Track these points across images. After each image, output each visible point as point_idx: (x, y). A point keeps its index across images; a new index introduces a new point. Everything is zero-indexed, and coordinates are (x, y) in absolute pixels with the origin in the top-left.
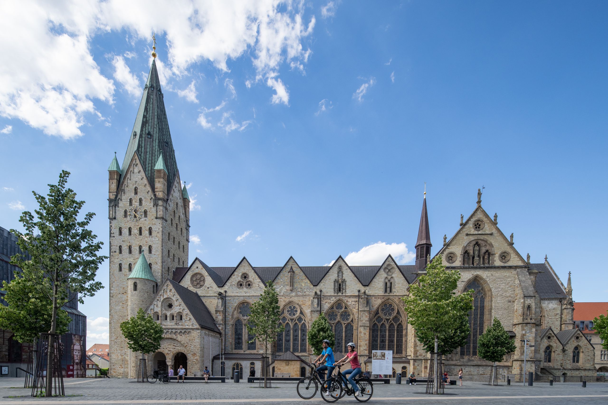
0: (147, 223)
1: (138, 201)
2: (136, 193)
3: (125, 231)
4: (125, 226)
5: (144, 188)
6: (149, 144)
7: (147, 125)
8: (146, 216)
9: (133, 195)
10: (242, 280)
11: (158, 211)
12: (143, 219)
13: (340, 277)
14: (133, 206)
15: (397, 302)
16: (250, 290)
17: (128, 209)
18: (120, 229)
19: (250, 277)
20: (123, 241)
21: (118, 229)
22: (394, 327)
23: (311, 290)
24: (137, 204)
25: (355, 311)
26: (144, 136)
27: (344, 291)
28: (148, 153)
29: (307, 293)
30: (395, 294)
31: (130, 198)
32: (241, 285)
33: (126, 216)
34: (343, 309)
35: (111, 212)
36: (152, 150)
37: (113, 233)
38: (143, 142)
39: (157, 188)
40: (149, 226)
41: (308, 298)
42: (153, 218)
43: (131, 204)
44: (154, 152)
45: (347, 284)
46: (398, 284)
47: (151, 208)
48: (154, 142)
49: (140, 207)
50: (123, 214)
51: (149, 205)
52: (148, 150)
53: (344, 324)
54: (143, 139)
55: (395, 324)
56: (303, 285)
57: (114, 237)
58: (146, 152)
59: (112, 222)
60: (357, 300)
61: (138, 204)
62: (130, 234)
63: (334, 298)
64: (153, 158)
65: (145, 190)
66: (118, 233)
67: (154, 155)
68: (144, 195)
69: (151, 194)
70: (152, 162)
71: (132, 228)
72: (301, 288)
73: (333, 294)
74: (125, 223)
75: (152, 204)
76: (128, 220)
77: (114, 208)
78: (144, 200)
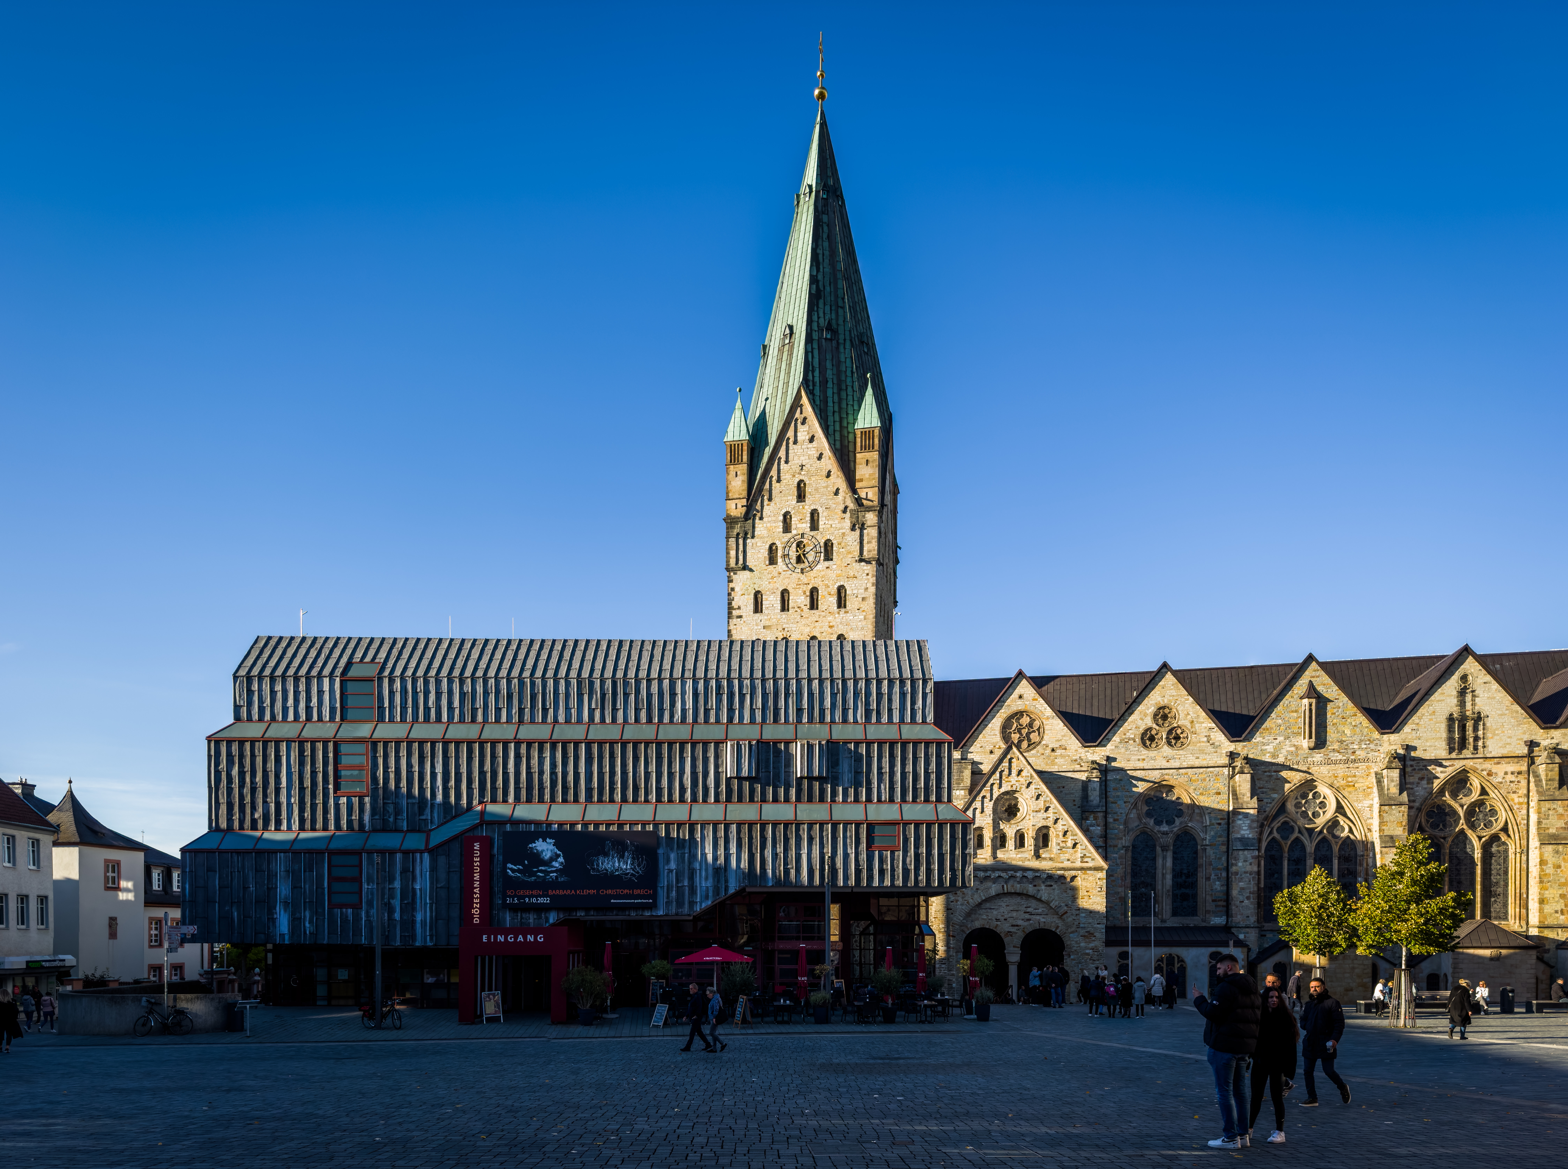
0: (832, 575)
1: (808, 518)
2: (801, 496)
3: (772, 601)
4: (771, 586)
5: (823, 482)
6: (830, 356)
7: (821, 303)
8: (828, 557)
9: (794, 502)
10: (1154, 726)
11: (865, 541)
12: (820, 566)
14: (794, 532)
16: (1181, 752)
17: (781, 540)
18: (758, 597)
19: (1182, 715)
20: (764, 627)
21: (752, 596)
23: (1372, 746)
24: (804, 525)
25: (1516, 799)
27: (1479, 743)
29: (1361, 754)
31: (785, 510)
32: (1152, 739)
33: (772, 561)
34: (1475, 796)
35: (733, 553)
36: (840, 373)
37: (739, 608)
38: (816, 352)
39: (861, 480)
40: (838, 584)
41: (1362, 766)
42: (849, 561)
43: (787, 527)
44: (844, 378)
45: (1488, 725)
47: (844, 534)
48: (842, 349)
49: (812, 533)
50: (766, 554)
51: (839, 526)
52: (830, 373)
53: (1480, 838)
56: (1348, 732)
57: (740, 617)
58: (825, 383)
59: (734, 577)
60: (1524, 768)
61: (806, 525)
62: (785, 607)
63: (1445, 765)
65: (827, 487)
66: (751, 607)
67: (845, 389)
68: (823, 500)
69: (845, 498)
70: (841, 409)
71: (791, 590)
72: (1341, 742)
73: (1445, 754)
74: (772, 578)
75: (847, 524)
76: (781, 570)
77: (741, 541)
78: (825, 513)
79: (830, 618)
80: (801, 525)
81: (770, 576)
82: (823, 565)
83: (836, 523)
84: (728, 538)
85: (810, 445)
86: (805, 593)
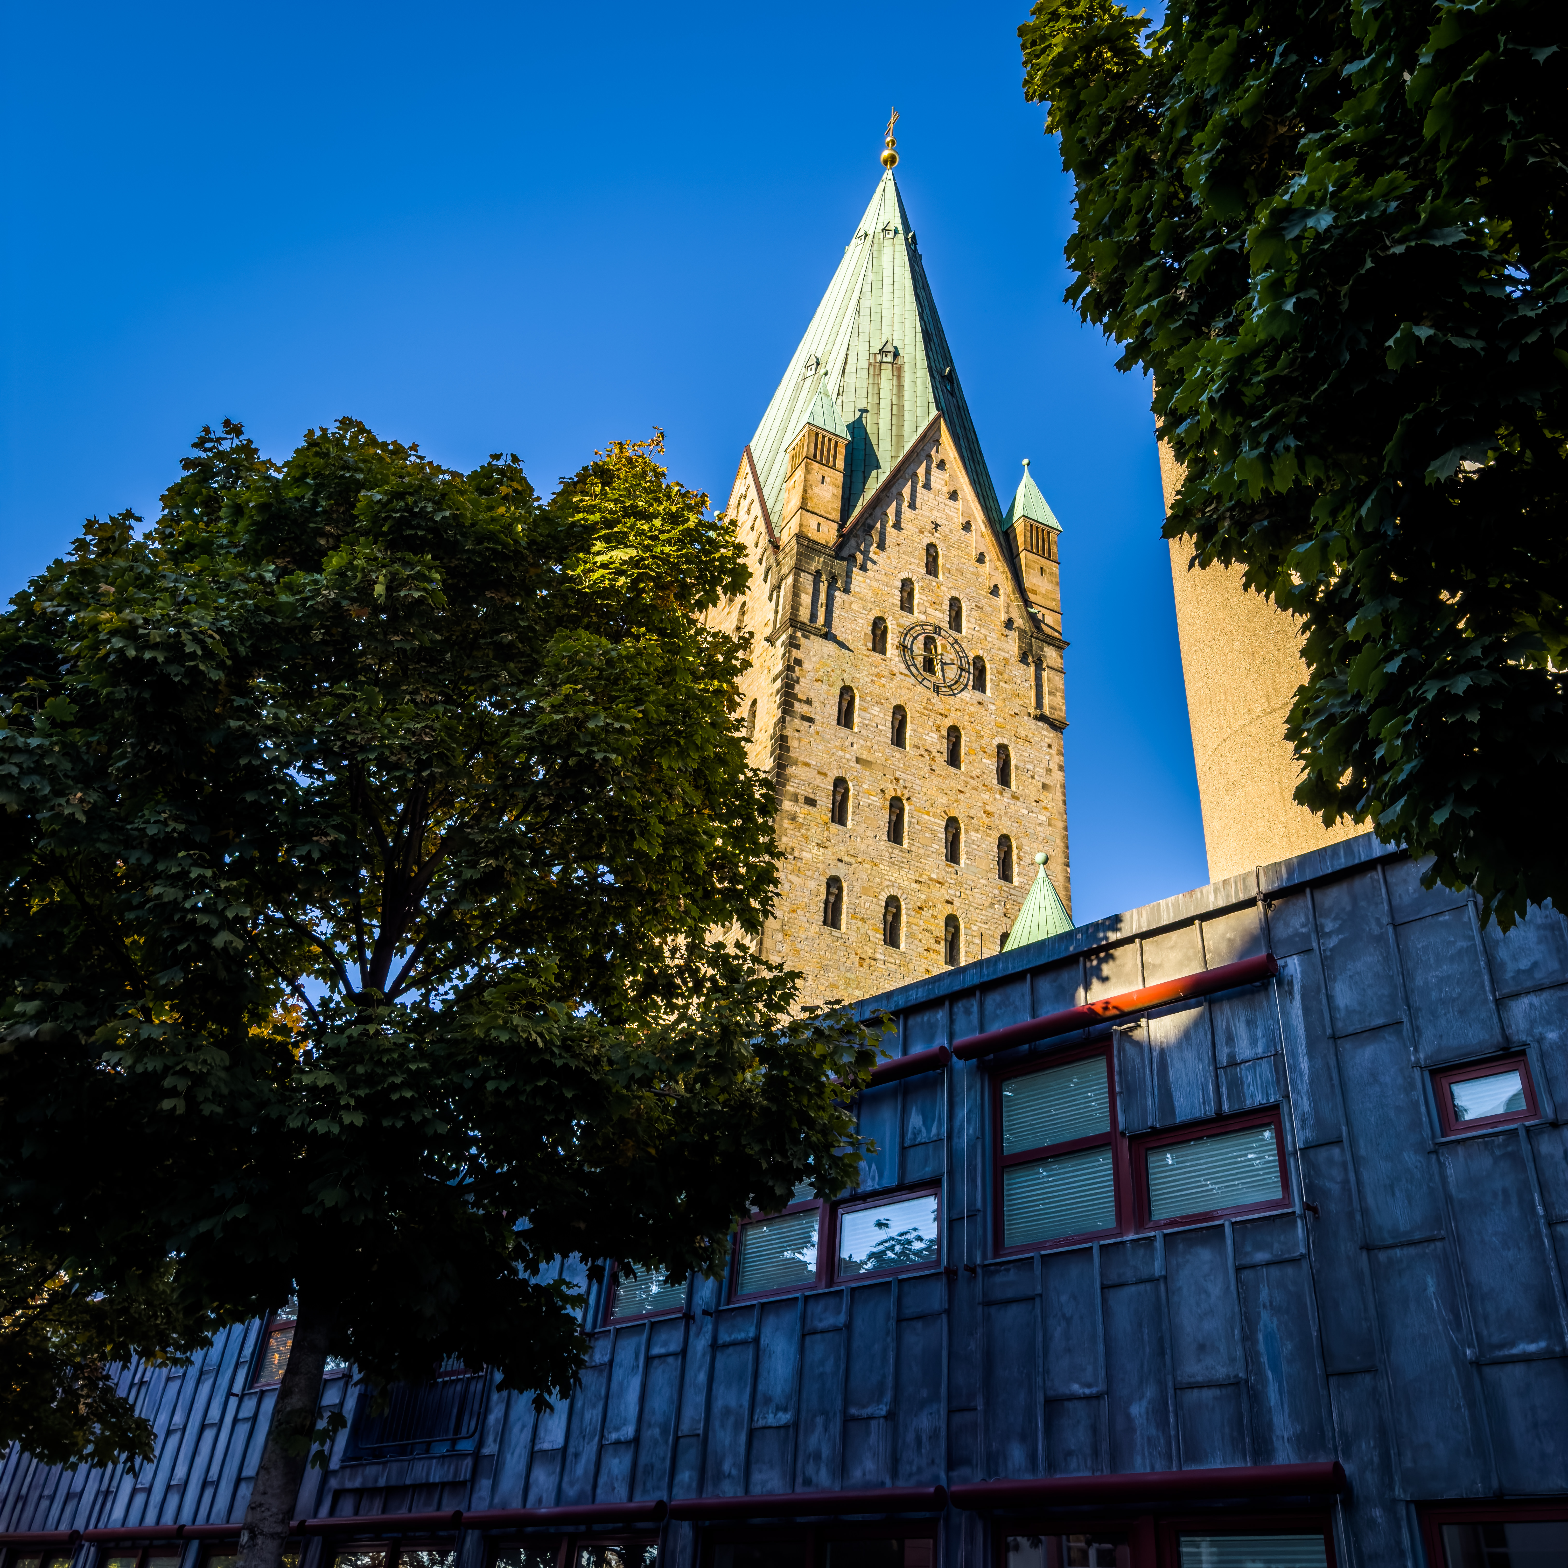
1: (946, 606)
2: (932, 567)
5: (973, 566)
9: (920, 570)
11: (1044, 690)
14: (921, 617)
24: (939, 614)
31: (904, 575)
43: (907, 604)
47: (1006, 660)
49: (954, 634)
51: (998, 644)
61: (942, 618)
65: (979, 575)
68: (970, 592)
74: (879, 676)
75: (1015, 648)
76: (895, 670)
77: (823, 588)
78: (975, 614)
79: (987, 796)
80: (931, 611)
81: (874, 670)
82: (969, 695)
83: (993, 637)
85: (952, 503)
86: (938, 729)
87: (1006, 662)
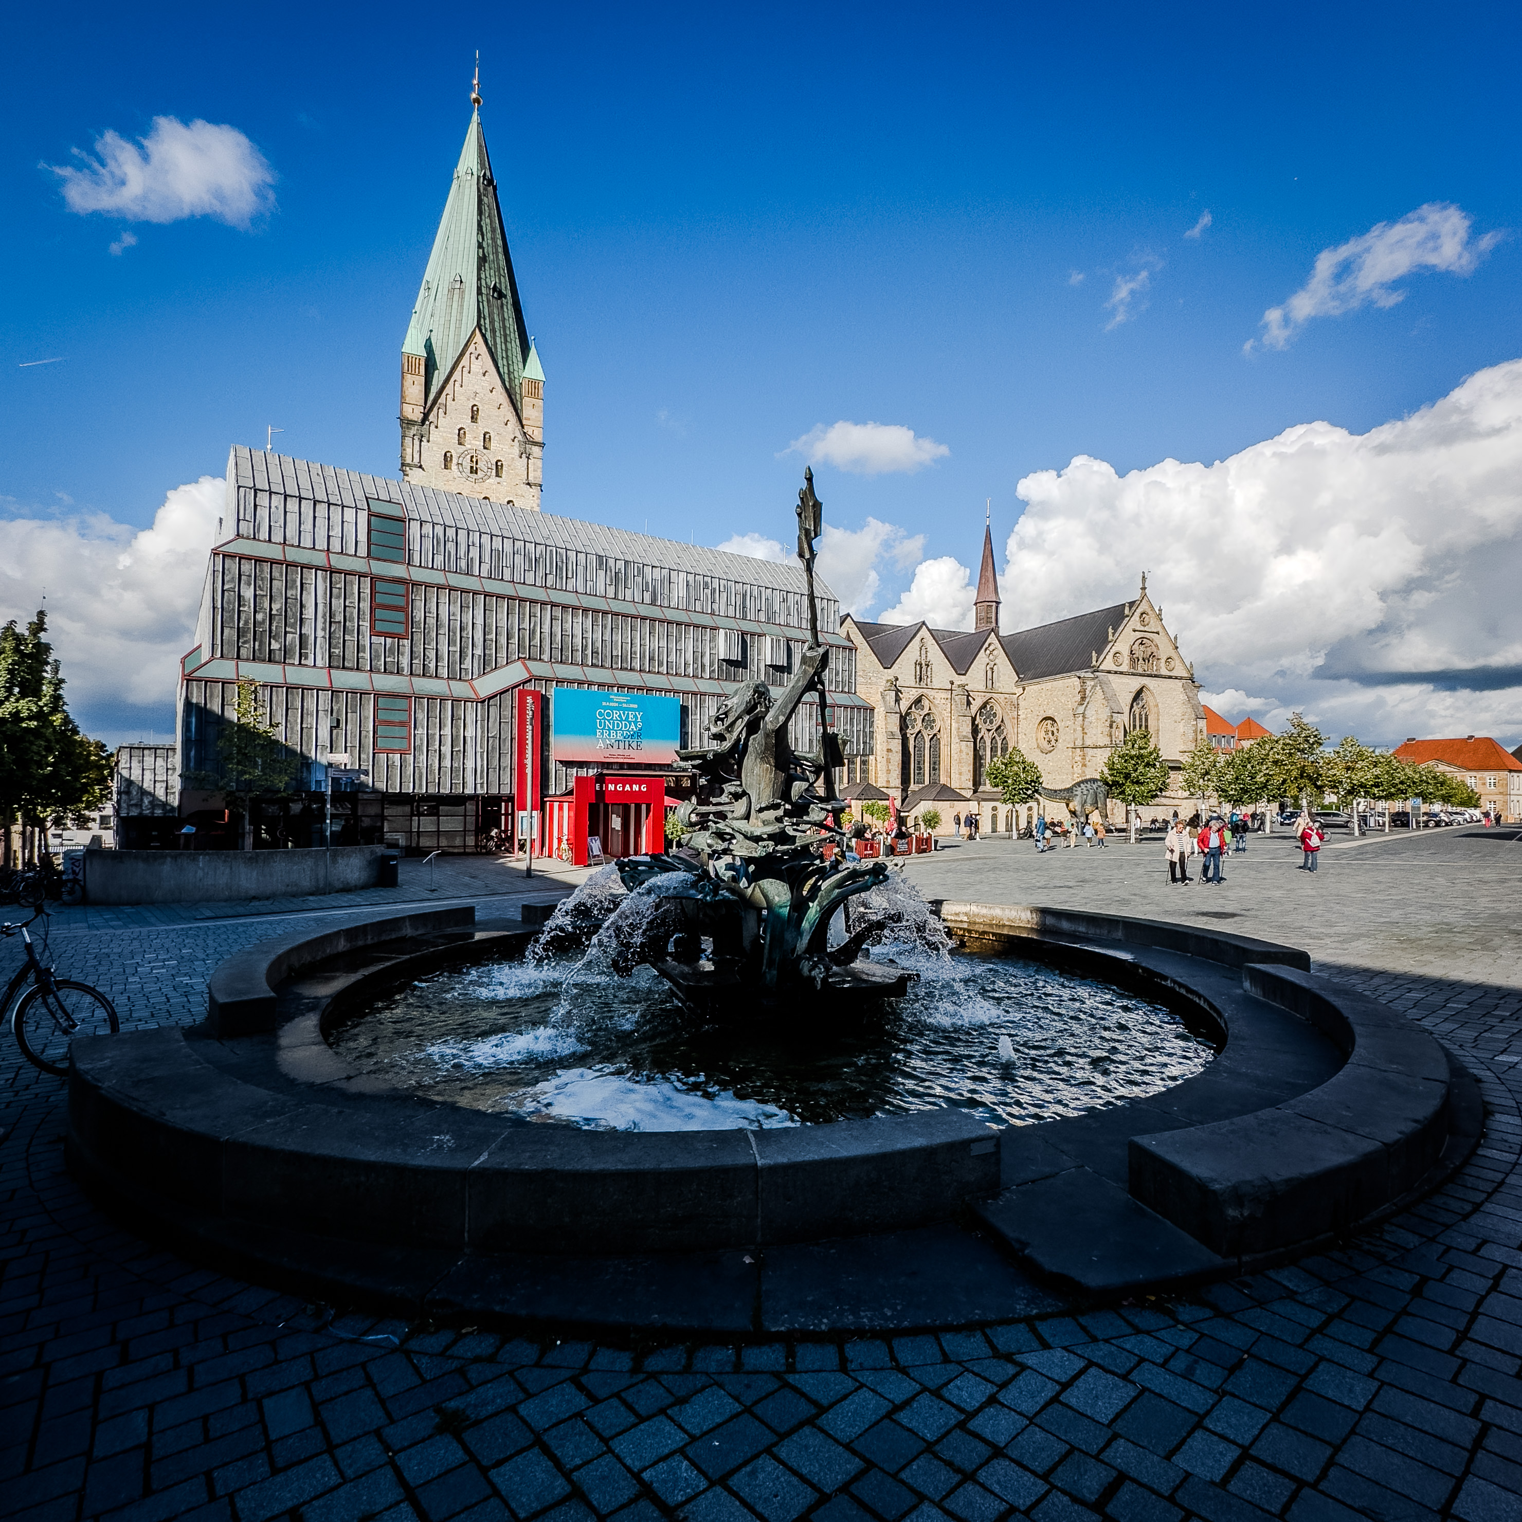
1: (482, 438)
2: (474, 419)
5: (495, 412)
6: (495, 311)
7: (487, 265)
8: (499, 473)
9: (469, 421)
11: (531, 469)
13: (923, 656)
14: (467, 446)
15: (1003, 704)
17: (456, 450)
22: (996, 743)
23: (880, 674)
24: (478, 443)
25: (946, 714)
26: (484, 290)
27: (929, 680)
28: (498, 334)
29: (875, 680)
30: (1000, 691)
31: (459, 426)
33: (447, 465)
34: (926, 711)
36: (504, 327)
38: (485, 303)
39: (528, 419)
41: (876, 688)
42: (517, 482)
43: (461, 441)
44: (508, 332)
45: (932, 669)
46: (1004, 675)
48: (505, 307)
49: (485, 451)
50: (441, 459)
51: (509, 451)
52: (497, 325)
53: (928, 735)
54: (485, 299)
55: (997, 738)
56: (867, 665)
58: (493, 331)
60: (949, 696)
61: (480, 444)
63: (914, 690)
64: (509, 345)
65: (498, 416)
67: (509, 339)
68: (495, 426)
69: (513, 428)
70: (507, 356)
73: (913, 684)
74: (448, 481)
75: (516, 451)
76: (455, 476)
77: (417, 442)
78: (497, 438)
80: (474, 442)
81: (445, 479)
82: (493, 480)
83: (506, 448)
84: (403, 437)
85: (483, 378)
87: (513, 458)
